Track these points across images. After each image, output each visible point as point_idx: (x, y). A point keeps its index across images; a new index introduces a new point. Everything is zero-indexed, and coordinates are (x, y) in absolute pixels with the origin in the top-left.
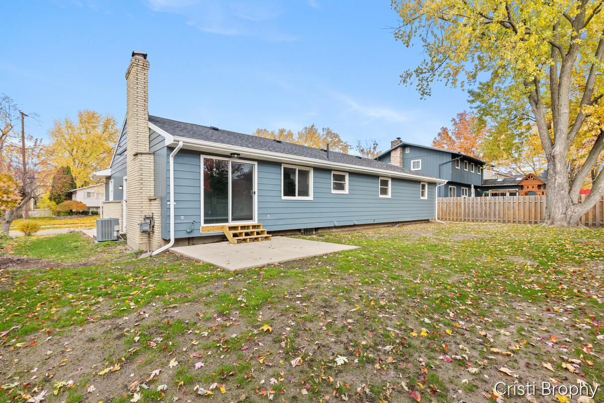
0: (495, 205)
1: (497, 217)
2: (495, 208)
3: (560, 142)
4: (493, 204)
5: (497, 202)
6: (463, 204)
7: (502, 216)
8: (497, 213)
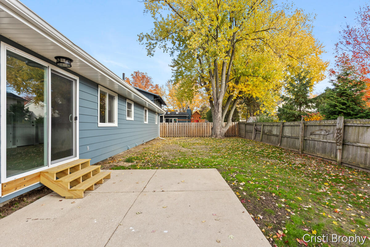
0: (184, 128)
1: (185, 134)
2: (184, 129)
3: (221, 97)
4: (183, 127)
5: (185, 126)
6: (168, 127)
7: (188, 133)
8: (185, 132)
